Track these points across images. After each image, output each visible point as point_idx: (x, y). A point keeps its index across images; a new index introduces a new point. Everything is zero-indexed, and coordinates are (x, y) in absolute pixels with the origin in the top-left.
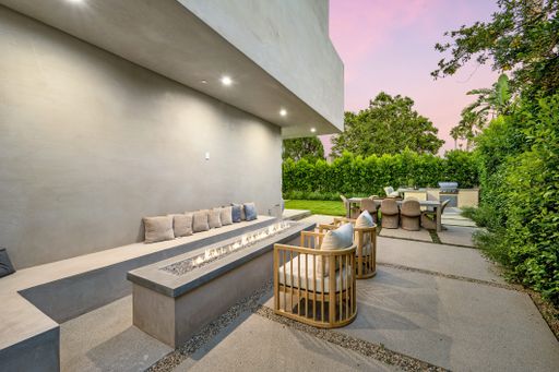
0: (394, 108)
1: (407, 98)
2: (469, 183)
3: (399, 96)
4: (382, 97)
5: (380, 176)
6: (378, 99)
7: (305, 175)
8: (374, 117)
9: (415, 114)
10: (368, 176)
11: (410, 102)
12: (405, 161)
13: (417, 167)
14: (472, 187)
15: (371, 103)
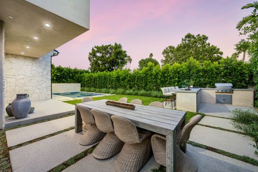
0: (195, 42)
1: (203, 36)
2: (243, 84)
3: (199, 35)
4: (189, 36)
5: (171, 78)
6: (186, 37)
7: (125, 78)
8: (184, 47)
9: (209, 44)
10: (162, 79)
11: (205, 38)
12: (190, 68)
13: (199, 71)
14: (246, 87)
15: (183, 40)
